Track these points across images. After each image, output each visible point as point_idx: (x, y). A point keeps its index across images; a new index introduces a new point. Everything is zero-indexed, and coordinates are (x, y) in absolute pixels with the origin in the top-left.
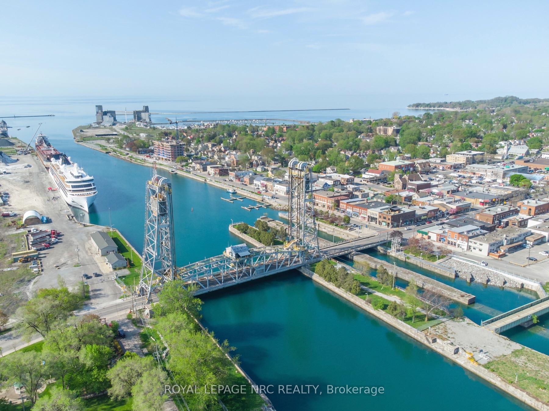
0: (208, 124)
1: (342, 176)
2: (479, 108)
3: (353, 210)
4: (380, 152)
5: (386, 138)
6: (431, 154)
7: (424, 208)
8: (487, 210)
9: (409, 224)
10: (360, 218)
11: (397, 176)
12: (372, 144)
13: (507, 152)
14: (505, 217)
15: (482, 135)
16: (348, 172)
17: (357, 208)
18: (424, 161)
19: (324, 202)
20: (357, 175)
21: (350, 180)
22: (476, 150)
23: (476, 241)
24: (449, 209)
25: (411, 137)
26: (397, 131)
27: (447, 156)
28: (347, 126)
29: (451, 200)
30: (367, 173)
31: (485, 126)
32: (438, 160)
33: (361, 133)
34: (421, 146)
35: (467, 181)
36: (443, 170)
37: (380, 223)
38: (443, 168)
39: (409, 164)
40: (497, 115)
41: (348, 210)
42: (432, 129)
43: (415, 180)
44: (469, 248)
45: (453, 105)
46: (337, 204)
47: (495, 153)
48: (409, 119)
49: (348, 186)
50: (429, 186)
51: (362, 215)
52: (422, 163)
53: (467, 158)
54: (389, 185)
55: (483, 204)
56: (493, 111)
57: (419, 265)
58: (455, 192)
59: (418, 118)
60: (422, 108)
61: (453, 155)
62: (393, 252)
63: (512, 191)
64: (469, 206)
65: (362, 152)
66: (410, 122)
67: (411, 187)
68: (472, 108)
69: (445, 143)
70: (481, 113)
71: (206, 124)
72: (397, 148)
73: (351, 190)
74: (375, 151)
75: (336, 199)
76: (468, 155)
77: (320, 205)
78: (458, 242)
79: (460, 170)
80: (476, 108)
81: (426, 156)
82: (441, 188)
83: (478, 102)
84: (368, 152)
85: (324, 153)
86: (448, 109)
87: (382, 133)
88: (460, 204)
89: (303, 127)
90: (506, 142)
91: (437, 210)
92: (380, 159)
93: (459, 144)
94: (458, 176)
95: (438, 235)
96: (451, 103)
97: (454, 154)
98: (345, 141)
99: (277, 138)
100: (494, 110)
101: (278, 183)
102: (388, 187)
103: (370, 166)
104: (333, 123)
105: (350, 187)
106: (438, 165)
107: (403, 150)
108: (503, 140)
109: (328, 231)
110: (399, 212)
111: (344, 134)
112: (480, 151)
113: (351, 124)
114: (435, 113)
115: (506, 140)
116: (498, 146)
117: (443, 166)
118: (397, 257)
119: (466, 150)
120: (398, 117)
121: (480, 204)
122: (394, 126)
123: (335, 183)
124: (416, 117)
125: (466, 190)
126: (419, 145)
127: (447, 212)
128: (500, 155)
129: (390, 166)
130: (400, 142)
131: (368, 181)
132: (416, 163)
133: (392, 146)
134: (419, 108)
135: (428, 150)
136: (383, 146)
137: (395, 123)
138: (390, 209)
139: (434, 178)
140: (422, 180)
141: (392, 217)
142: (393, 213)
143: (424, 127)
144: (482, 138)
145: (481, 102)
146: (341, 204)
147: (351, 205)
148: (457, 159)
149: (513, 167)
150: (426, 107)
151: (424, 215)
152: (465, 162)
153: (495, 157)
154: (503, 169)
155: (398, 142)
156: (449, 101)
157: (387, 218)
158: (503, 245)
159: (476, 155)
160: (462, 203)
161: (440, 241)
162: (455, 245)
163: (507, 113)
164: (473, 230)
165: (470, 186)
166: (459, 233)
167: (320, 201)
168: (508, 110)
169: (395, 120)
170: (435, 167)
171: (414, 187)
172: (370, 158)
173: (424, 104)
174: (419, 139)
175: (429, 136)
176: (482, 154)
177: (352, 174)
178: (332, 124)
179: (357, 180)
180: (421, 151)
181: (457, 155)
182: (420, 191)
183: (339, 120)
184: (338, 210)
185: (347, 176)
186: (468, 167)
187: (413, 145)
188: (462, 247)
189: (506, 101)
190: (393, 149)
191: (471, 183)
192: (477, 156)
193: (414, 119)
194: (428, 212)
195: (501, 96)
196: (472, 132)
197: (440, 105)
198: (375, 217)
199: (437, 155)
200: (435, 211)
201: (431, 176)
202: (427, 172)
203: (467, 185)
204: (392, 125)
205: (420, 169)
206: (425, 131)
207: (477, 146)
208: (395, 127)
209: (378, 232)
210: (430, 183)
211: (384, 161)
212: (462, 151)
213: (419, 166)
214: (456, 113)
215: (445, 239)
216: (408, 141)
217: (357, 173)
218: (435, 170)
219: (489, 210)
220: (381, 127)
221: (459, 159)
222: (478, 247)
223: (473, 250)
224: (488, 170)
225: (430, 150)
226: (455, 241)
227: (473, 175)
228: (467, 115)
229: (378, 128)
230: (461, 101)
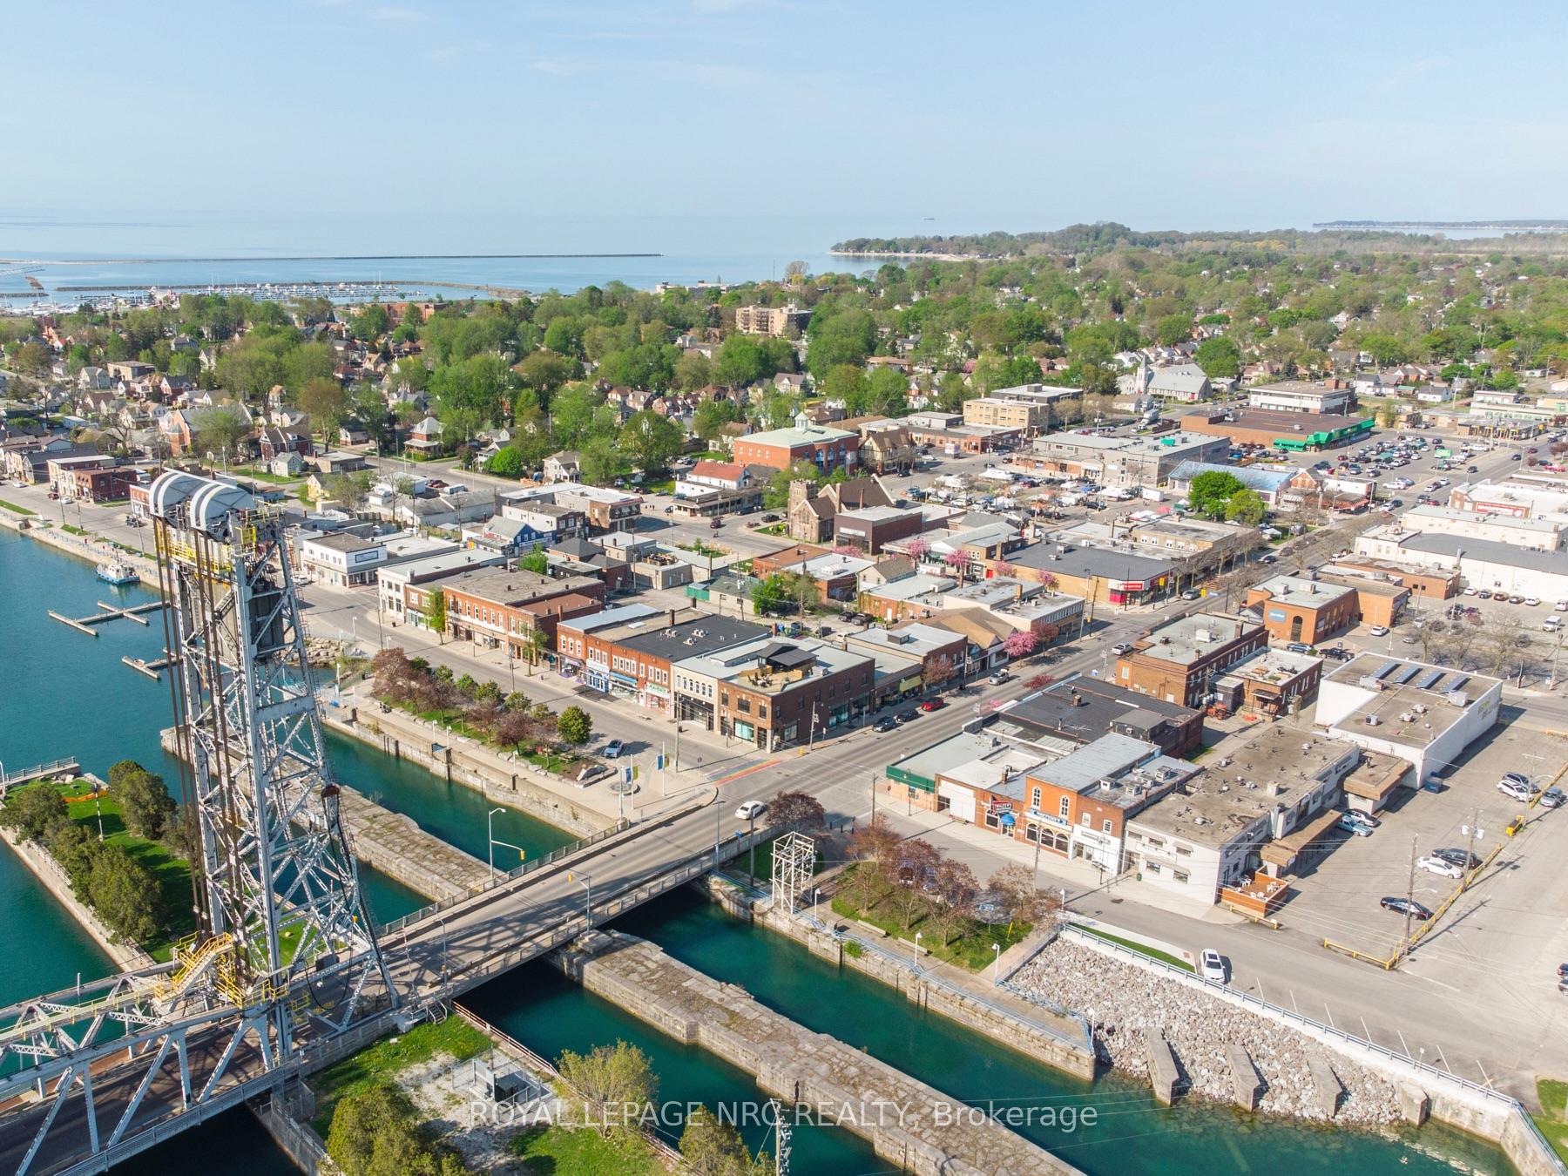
0: (166, 299)
1: (596, 493)
2: (1029, 254)
3: (610, 664)
4: (742, 393)
5: (765, 345)
6: (911, 400)
7: (908, 640)
8: (1156, 638)
9: (850, 718)
10: (642, 702)
11: (798, 491)
12: (716, 367)
13: (1146, 388)
14: (1225, 666)
15: (1059, 331)
16: (625, 472)
17: (625, 655)
18: (892, 425)
19: (493, 626)
20: (656, 484)
21: (626, 511)
22: (1055, 383)
23: (1158, 834)
24: (1005, 634)
25: (845, 340)
26: (801, 322)
27: (965, 403)
28: (641, 304)
29: (1008, 593)
30: (691, 477)
31: (1063, 304)
32: (939, 421)
33: (685, 328)
34: (875, 375)
35: (1046, 497)
36: (957, 456)
37: (726, 729)
38: (957, 448)
39: (843, 441)
40: (1086, 274)
41: (590, 663)
42: (909, 312)
43: (865, 506)
44: (1128, 861)
45: (961, 245)
46: (545, 638)
47: (1111, 390)
48: (836, 283)
49: (607, 540)
50: (915, 526)
51: (650, 689)
52: (887, 434)
53: (1030, 410)
54: (770, 525)
55: (1122, 597)
56: (1072, 263)
57: (911, 995)
58: (1015, 550)
59: (864, 282)
60: (873, 254)
61: (983, 399)
62: (781, 912)
63: (1215, 538)
64: (1080, 614)
65: (681, 394)
66: (838, 292)
67: (851, 531)
68: (1012, 256)
69: (951, 360)
70: (1042, 267)
71: (159, 296)
72: (800, 378)
73: (623, 558)
74: (725, 390)
75: (543, 610)
76: (1031, 399)
77: (478, 638)
78: (1078, 833)
79: (1014, 456)
80: (1022, 254)
81: (898, 407)
82: (962, 531)
83: (1024, 236)
84: (703, 393)
85: (544, 402)
86: (945, 257)
87: (753, 329)
88: (1047, 610)
89: (492, 305)
90: (1134, 354)
91: (964, 645)
92: (742, 420)
93: (998, 362)
94: (1009, 477)
95: (981, 794)
96: (951, 239)
97: (988, 395)
98: (626, 356)
99: (392, 346)
100: (1074, 260)
101: (320, 533)
102: (765, 531)
103: (707, 445)
104: (596, 295)
105: (617, 546)
106: (939, 438)
107: (819, 387)
108: (1124, 347)
109: (490, 785)
110: (806, 675)
111: (625, 331)
112: (1066, 385)
113: (656, 297)
114: (912, 266)
115: (1133, 349)
116: (1113, 367)
117: (957, 440)
118: (799, 936)
119: (1024, 381)
120: (804, 277)
121: (1113, 599)
122: (791, 306)
123: (563, 526)
124: (858, 277)
125: (1053, 537)
126: (870, 368)
127: (998, 648)
128: (1127, 399)
129: (772, 448)
130: (808, 357)
131: (693, 511)
132: (864, 434)
133: (784, 371)
134: (866, 254)
135: (902, 386)
136: (753, 372)
137: (793, 294)
138: (769, 661)
139: (930, 490)
140: (888, 504)
141: (775, 700)
142: (778, 683)
143: (884, 309)
144: (1058, 340)
145: (1032, 238)
146: (562, 638)
147: (601, 644)
148: (1000, 414)
149: (1184, 441)
150: (883, 250)
151: (908, 674)
152: (1026, 425)
153: (1117, 406)
154: (1156, 448)
155: (802, 359)
156: (946, 235)
157: (755, 710)
158: (1269, 838)
159: (1057, 399)
160: (1053, 603)
161: (993, 822)
162: (1062, 846)
163: (1109, 268)
164: (1130, 768)
165: (1059, 517)
166: (1080, 792)
167: (476, 621)
168: (1112, 261)
169: (793, 287)
170: (930, 445)
171: (862, 534)
172: (708, 417)
173: (878, 241)
174: (871, 348)
175: (900, 336)
176: (1075, 396)
177: (638, 479)
178: (591, 299)
179: (654, 505)
180: (879, 390)
181: (998, 402)
182: (886, 547)
183: (618, 284)
184: (551, 659)
185: (613, 496)
186: (1039, 442)
187: (851, 367)
188: (1097, 856)
189: (1097, 238)
190: (786, 381)
191: (1060, 504)
192: (1063, 403)
193: (851, 284)
194: (926, 659)
195: (1084, 223)
196: (1030, 322)
197: (925, 246)
198: (705, 699)
199: (932, 399)
200: (952, 651)
201: (918, 480)
202: (905, 468)
203: (1049, 516)
204: (783, 301)
205: (878, 456)
206: (885, 320)
207: (1051, 368)
208: (792, 308)
209: (715, 777)
210: (920, 516)
211: (755, 427)
212: (1011, 385)
213: (875, 446)
214: (973, 266)
215: (1016, 816)
216: (836, 353)
217: (657, 477)
218: (928, 458)
219: (1167, 642)
220: (751, 308)
221: (1006, 415)
222: (1172, 859)
223: (1147, 875)
224: (1107, 454)
225: (907, 384)
226: (1064, 829)
227: (1058, 475)
228: (1004, 273)
229: (740, 311)
230: (980, 235)
